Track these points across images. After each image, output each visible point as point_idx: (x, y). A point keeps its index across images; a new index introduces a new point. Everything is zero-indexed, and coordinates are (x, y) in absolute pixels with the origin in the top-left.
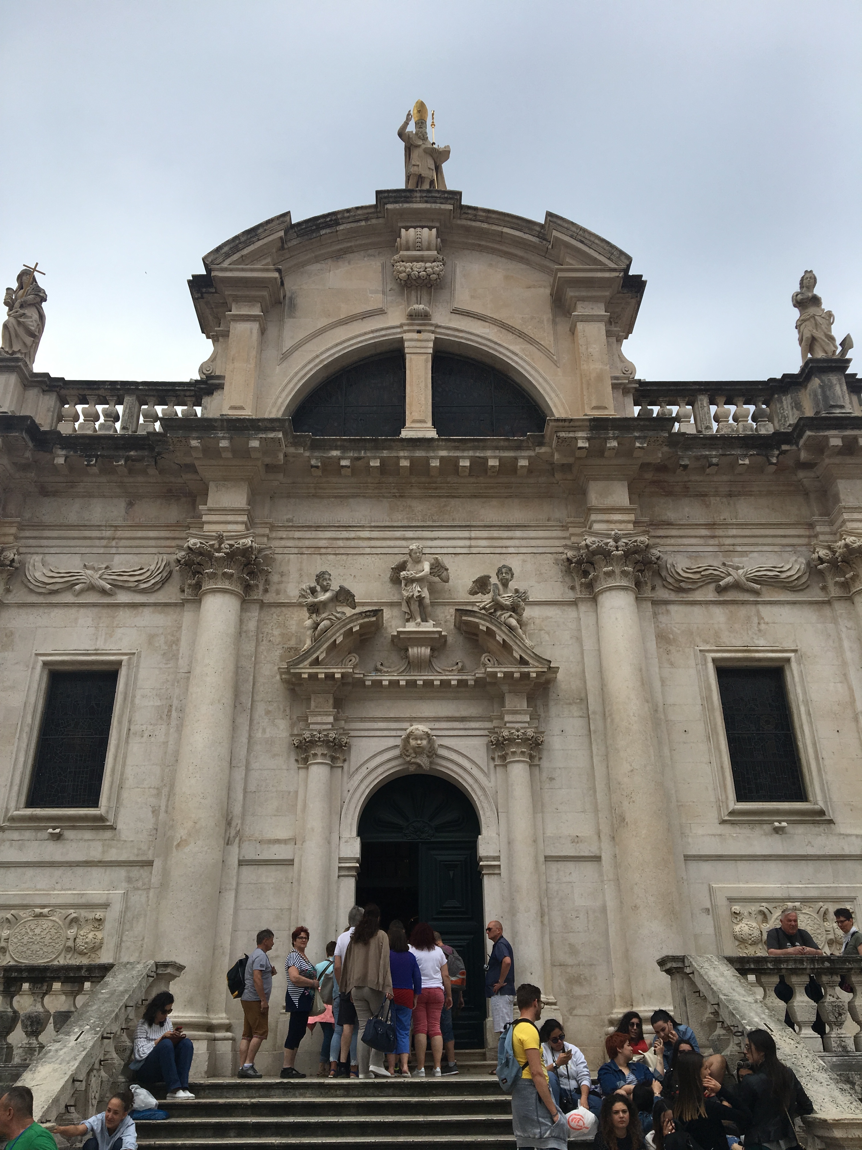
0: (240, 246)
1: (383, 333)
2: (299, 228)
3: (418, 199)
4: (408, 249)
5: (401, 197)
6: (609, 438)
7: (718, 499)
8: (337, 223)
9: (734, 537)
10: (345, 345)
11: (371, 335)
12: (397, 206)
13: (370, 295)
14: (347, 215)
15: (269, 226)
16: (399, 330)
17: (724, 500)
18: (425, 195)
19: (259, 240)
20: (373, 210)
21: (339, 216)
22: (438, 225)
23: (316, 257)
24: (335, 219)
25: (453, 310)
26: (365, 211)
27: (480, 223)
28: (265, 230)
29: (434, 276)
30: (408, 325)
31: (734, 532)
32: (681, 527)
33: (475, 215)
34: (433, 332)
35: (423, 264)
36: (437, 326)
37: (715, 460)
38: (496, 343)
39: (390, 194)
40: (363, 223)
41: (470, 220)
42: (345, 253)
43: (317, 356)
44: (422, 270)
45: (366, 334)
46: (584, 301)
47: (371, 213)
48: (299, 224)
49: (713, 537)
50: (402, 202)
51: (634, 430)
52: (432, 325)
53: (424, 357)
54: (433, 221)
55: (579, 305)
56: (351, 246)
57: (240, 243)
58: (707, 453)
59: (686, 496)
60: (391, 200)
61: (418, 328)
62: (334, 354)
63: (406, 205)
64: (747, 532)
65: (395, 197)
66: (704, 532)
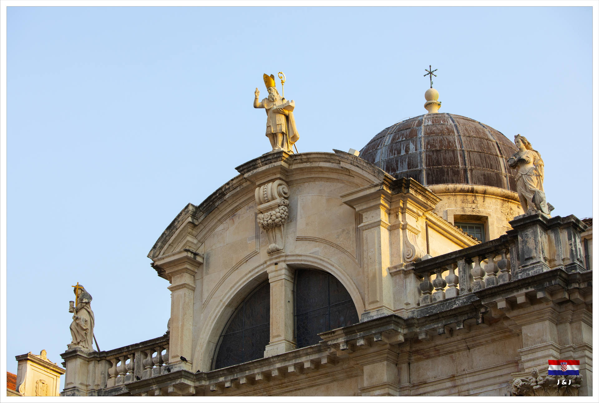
0: (167, 238)
1: (257, 270)
2: (202, 208)
3: (261, 164)
4: (261, 204)
5: (250, 167)
6: (358, 339)
7: (461, 353)
8: (223, 194)
9: (468, 383)
10: (236, 287)
11: (250, 275)
12: (250, 174)
13: (249, 242)
14: (227, 187)
15: (181, 217)
16: (265, 265)
17: (465, 353)
18: (263, 160)
19: (177, 229)
20: (241, 178)
21: (223, 190)
22: (278, 176)
23: (219, 220)
24: (221, 193)
25: (297, 238)
26: (237, 180)
27: (305, 164)
28: (179, 222)
29: (277, 220)
30: (271, 260)
31: (468, 380)
32: (433, 383)
33: (301, 159)
34: (285, 261)
35: (268, 213)
36: (286, 256)
37: (441, 330)
38: (321, 260)
39: (244, 167)
40: (238, 189)
41: (300, 163)
42: (237, 211)
43: (221, 301)
44: (269, 219)
45: (246, 275)
46: (367, 211)
47: (241, 180)
48: (202, 205)
49: (455, 387)
50: (252, 170)
51: (372, 329)
52: (283, 256)
53: (280, 282)
54: (275, 174)
55: (365, 215)
56: (238, 205)
57: (167, 236)
58: (436, 326)
59: (439, 356)
60: (245, 170)
61: (275, 261)
62: (231, 295)
63: (255, 171)
64: (476, 378)
65: (247, 168)
66: (449, 384)
